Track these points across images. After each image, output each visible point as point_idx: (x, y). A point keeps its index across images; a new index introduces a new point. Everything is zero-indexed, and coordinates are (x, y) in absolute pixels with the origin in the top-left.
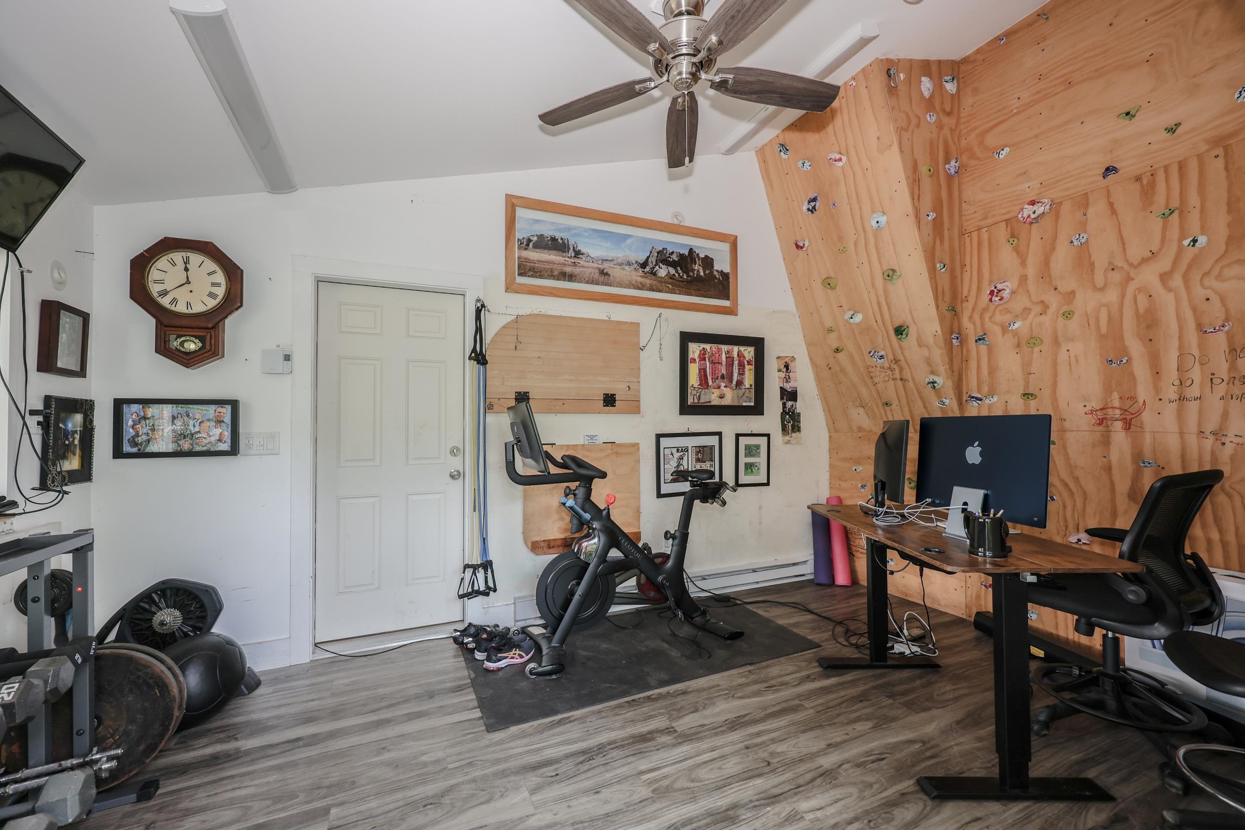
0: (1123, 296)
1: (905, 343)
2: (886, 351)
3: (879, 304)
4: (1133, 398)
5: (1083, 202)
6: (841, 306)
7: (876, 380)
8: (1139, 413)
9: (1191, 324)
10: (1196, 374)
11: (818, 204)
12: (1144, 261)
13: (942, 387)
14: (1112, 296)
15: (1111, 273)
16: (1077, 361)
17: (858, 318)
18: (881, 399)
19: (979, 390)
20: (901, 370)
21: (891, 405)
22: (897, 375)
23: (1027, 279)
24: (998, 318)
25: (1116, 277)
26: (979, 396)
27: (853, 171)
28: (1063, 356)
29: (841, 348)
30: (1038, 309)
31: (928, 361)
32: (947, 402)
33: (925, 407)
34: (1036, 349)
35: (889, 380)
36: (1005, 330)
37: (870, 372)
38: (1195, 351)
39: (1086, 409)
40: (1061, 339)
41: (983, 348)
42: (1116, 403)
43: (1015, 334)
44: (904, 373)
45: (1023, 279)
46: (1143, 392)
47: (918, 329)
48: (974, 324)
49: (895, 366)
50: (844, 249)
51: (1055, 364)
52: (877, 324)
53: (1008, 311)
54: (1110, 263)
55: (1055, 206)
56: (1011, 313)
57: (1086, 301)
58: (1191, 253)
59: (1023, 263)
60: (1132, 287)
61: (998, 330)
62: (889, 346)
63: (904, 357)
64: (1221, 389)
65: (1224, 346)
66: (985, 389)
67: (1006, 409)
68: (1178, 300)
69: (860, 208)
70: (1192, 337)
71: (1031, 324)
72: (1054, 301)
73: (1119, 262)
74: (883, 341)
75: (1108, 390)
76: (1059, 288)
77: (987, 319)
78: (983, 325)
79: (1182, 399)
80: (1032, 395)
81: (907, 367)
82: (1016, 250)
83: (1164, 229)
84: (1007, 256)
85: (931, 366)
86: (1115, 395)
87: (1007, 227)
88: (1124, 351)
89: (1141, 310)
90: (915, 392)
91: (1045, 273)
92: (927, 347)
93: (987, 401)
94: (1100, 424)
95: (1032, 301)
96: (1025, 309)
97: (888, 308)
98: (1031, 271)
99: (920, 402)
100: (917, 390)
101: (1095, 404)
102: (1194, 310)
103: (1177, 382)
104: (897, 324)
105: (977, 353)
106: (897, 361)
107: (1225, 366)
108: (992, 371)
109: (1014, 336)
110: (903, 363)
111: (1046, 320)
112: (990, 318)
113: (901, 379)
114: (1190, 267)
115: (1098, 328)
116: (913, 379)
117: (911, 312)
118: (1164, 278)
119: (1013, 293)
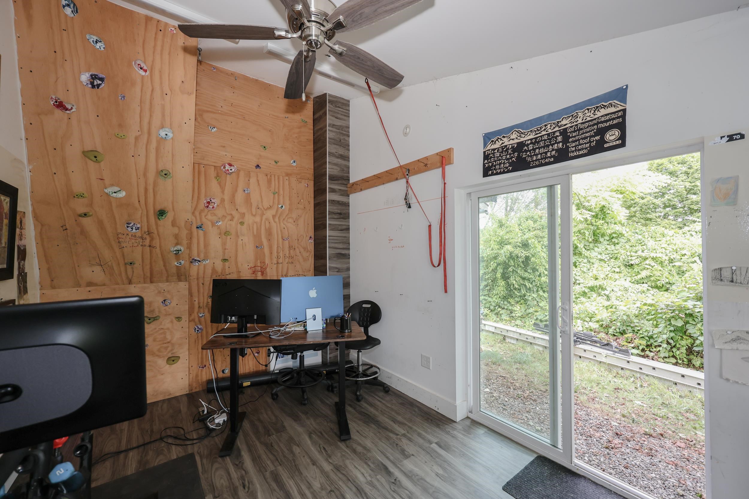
0: (261, 220)
1: (161, 222)
2: (141, 225)
3: (146, 190)
4: (264, 262)
5: (248, 175)
6: (101, 179)
7: (124, 245)
8: (266, 268)
9: (280, 236)
10: (281, 254)
11: (103, 85)
12: (268, 209)
13: (182, 253)
14: (258, 219)
15: (258, 210)
16: (245, 245)
17: (122, 194)
18: (124, 259)
19: (198, 256)
20: (152, 239)
21: (134, 264)
22: (147, 242)
23: (224, 201)
24: (209, 217)
25: (259, 212)
26: (199, 259)
27: (152, 86)
28: (240, 242)
29: (91, 214)
30: (229, 217)
31: (176, 236)
32: (183, 262)
33: (165, 266)
34: (229, 237)
35: (138, 246)
36: (213, 224)
37: (118, 238)
38: (281, 246)
39: (249, 267)
40: (239, 234)
41: (201, 232)
42: (259, 265)
43: (219, 227)
44: (154, 242)
45: (223, 200)
46: (267, 261)
47: (175, 215)
48: (196, 217)
49: (147, 237)
50: (123, 137)
51: (237, 245)
52: (139, 203)
53: (215, 215)
54: (258, 206)
55: (238, 171)
56: (216, 216)
57: (249, 219)
58: (280, 210)
59: (223, 192)
60: (264, 217)
61: (209, 224)
62: (146, 221)
63: (158, 231)
64: (287, 260)
65: (288, 246)
66: (202, 256)
67: (214, 266)
68: (277, 226)
69: (151, 116)
70: (281, 240)
71: (226, 224)
72: (237, 216)
73: (260, 206)
74: (141, 217)
75: (256, 260)
76: (239, 210)
77: (203, 217)
78: (201, 219)
79: (278, 263)
80: (227, 260)
81: (158, 237)
82: (219, 183)
83: (274, 198)
84: (214, 185)
85: (178, 240)
86: (259, 261)
87: (215, 170)
88: (261, 244)
89: (267, 228)
90: (160, 256)
91: (232, 201)
92: (179, 228)
93: (204, 263)
94: (253, 273)
95: (227, 213)
96: (224, 216)
97: (154, 195)
98: (226, 197)
99: (161, 263)
100: (162, 255)
101: (252, 265)
102: (281, 231)
103: (276, 257)
104: (159, 208)
105: (197, 235)
106: (149, 233)
107: (288, 252)
108: (206, 246)
109: (218, 229)
110: (155, 235)
111: (233, 223)
112: (205, 216)
113: (150, 246)
114: (280, 215)
115: (253, 232)
116: (160, 247)
117: (173, 203)
118: (274, 217)
119: (218, 206)
